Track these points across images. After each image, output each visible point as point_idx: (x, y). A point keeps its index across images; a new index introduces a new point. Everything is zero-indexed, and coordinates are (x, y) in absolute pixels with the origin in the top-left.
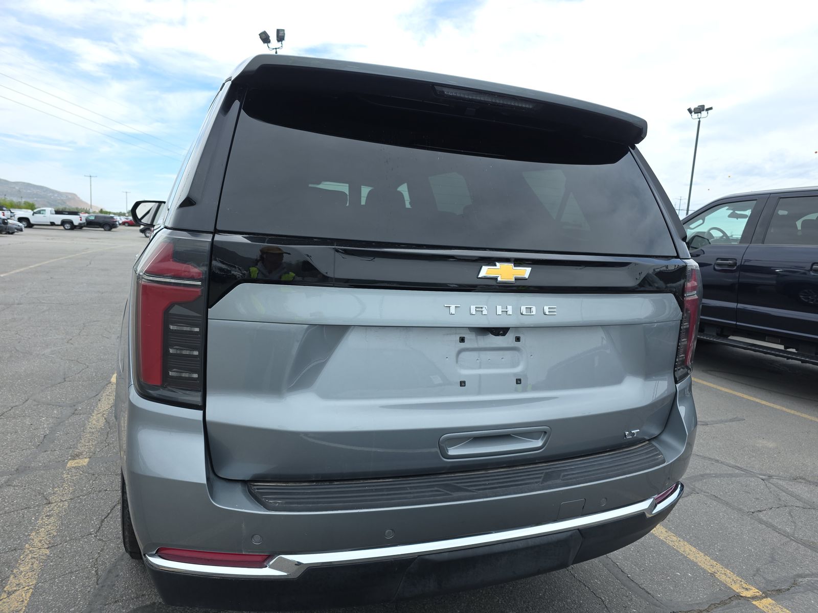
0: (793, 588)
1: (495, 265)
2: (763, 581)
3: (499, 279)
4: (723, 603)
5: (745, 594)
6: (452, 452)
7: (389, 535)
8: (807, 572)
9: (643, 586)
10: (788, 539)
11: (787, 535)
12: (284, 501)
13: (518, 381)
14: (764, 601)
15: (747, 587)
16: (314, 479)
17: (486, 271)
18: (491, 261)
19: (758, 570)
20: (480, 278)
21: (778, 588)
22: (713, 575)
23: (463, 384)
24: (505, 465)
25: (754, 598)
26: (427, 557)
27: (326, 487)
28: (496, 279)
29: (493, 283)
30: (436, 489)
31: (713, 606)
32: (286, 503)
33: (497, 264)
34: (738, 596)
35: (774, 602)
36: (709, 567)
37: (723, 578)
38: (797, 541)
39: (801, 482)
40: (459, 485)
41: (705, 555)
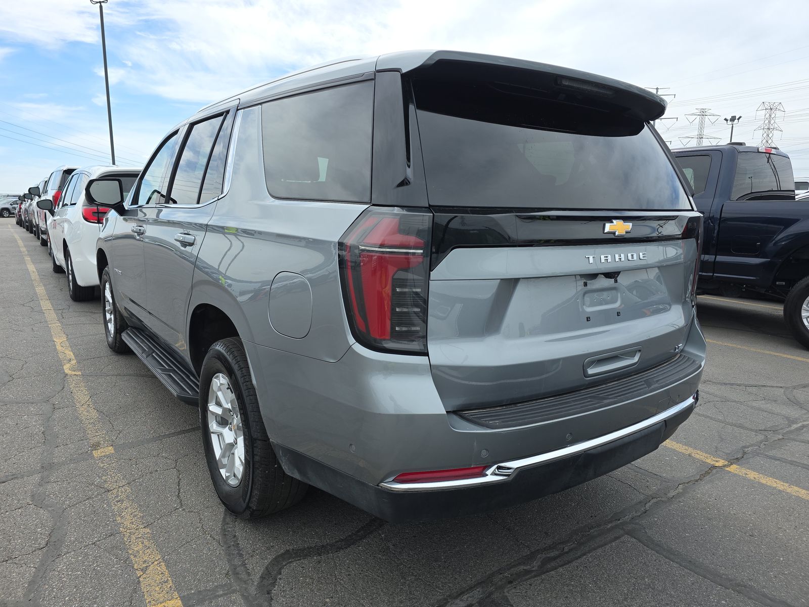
0: (745, 456)
1: (612, 222)
2: (724, 454)
3: (617, 234)
4: (707, 473)
5: (717, 464)
6: (591, 371)
7: (569, 437)
8: (748, 444)
9: (650, 471)
10: (724, 424)
11: (721, 421)
12: (501, 421)
13: (618, 314)
14: (732, 466)
15: (717, 460)
16: (504, 404)
17: (608, 227)
18: (609, 219)
19: (716, 447)
20: (606, 233)
21: (736, 457)
22: (689, 455)
23: (588, 319)
24: (616, 379)
25: (725, 466)
26: (589, 452)
27: (513, 409)
28: (614, 233)
29: (612, 236)
30: (589, 400)
31: (702, 476)
32: (503, 422)
33: (614, 221)
34: (715, 467)
35: (738, 467)
36: (684, 451)
37: (698, 456)
38: (729, 424)
39: (709, 384)
40: (601, 395)
41: (677, 443)
